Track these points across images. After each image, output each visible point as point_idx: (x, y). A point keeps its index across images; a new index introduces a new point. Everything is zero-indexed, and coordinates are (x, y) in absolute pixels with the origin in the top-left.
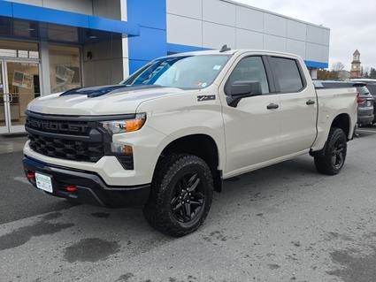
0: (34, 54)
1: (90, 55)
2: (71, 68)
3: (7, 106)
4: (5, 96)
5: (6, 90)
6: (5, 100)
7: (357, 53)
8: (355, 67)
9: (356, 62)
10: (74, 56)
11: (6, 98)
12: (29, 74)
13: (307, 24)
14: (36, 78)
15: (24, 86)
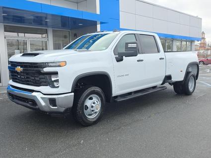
1: (75, 35)
7: (203, 33)
13: (190, 16)
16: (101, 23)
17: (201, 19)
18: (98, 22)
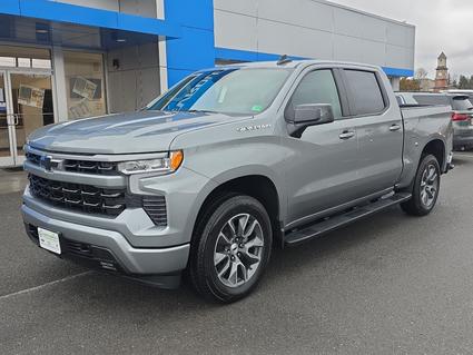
0: (46, 64)
1: (116, 63)
2: (91, 80)
3: (12, 130)
4: (8, 118)
5: (10, 110)
6: (9, 122)
7: (442, 57)
8: (440, 74)
9: (442, 69)
10: (96, 64)
11: (10, 120)
12: (38, 89)
13: (386, 21)
14: (48, 94)
15: (33, 104)
16: (167, 39)
17: (414, 27)
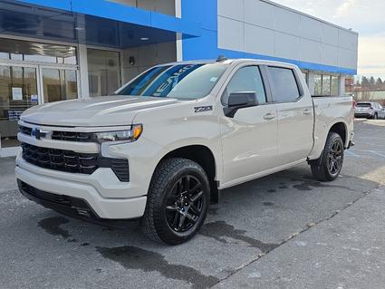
1: (132, 60)
13: (338, 28)
16: (185, 37)
17: (357, 34)
18: (179, 35)
